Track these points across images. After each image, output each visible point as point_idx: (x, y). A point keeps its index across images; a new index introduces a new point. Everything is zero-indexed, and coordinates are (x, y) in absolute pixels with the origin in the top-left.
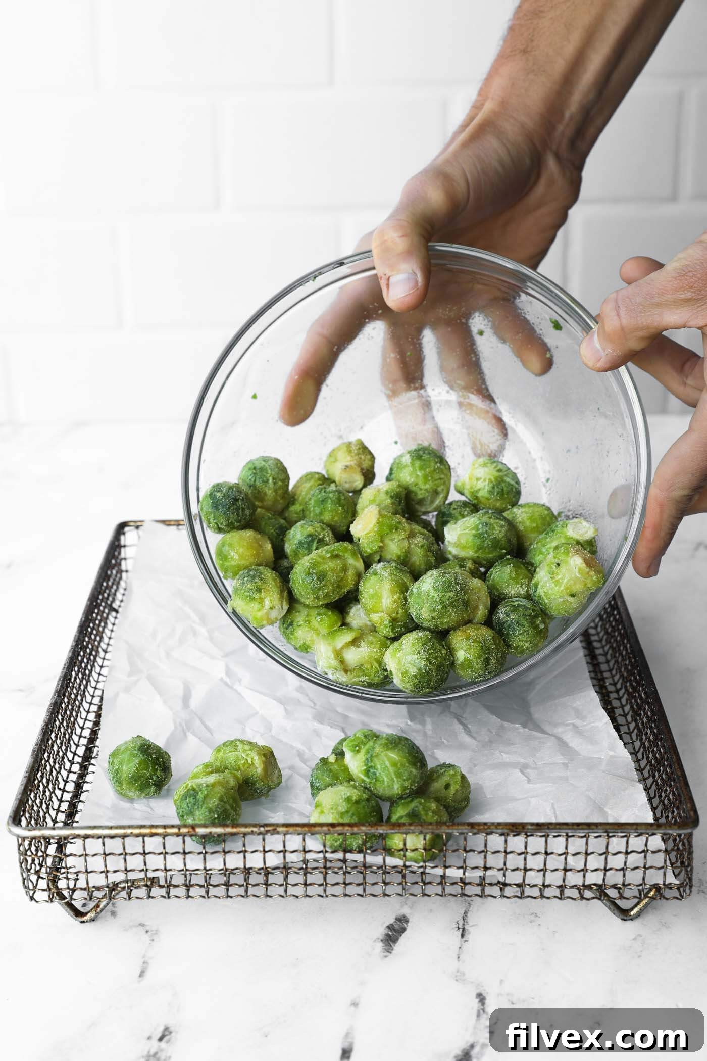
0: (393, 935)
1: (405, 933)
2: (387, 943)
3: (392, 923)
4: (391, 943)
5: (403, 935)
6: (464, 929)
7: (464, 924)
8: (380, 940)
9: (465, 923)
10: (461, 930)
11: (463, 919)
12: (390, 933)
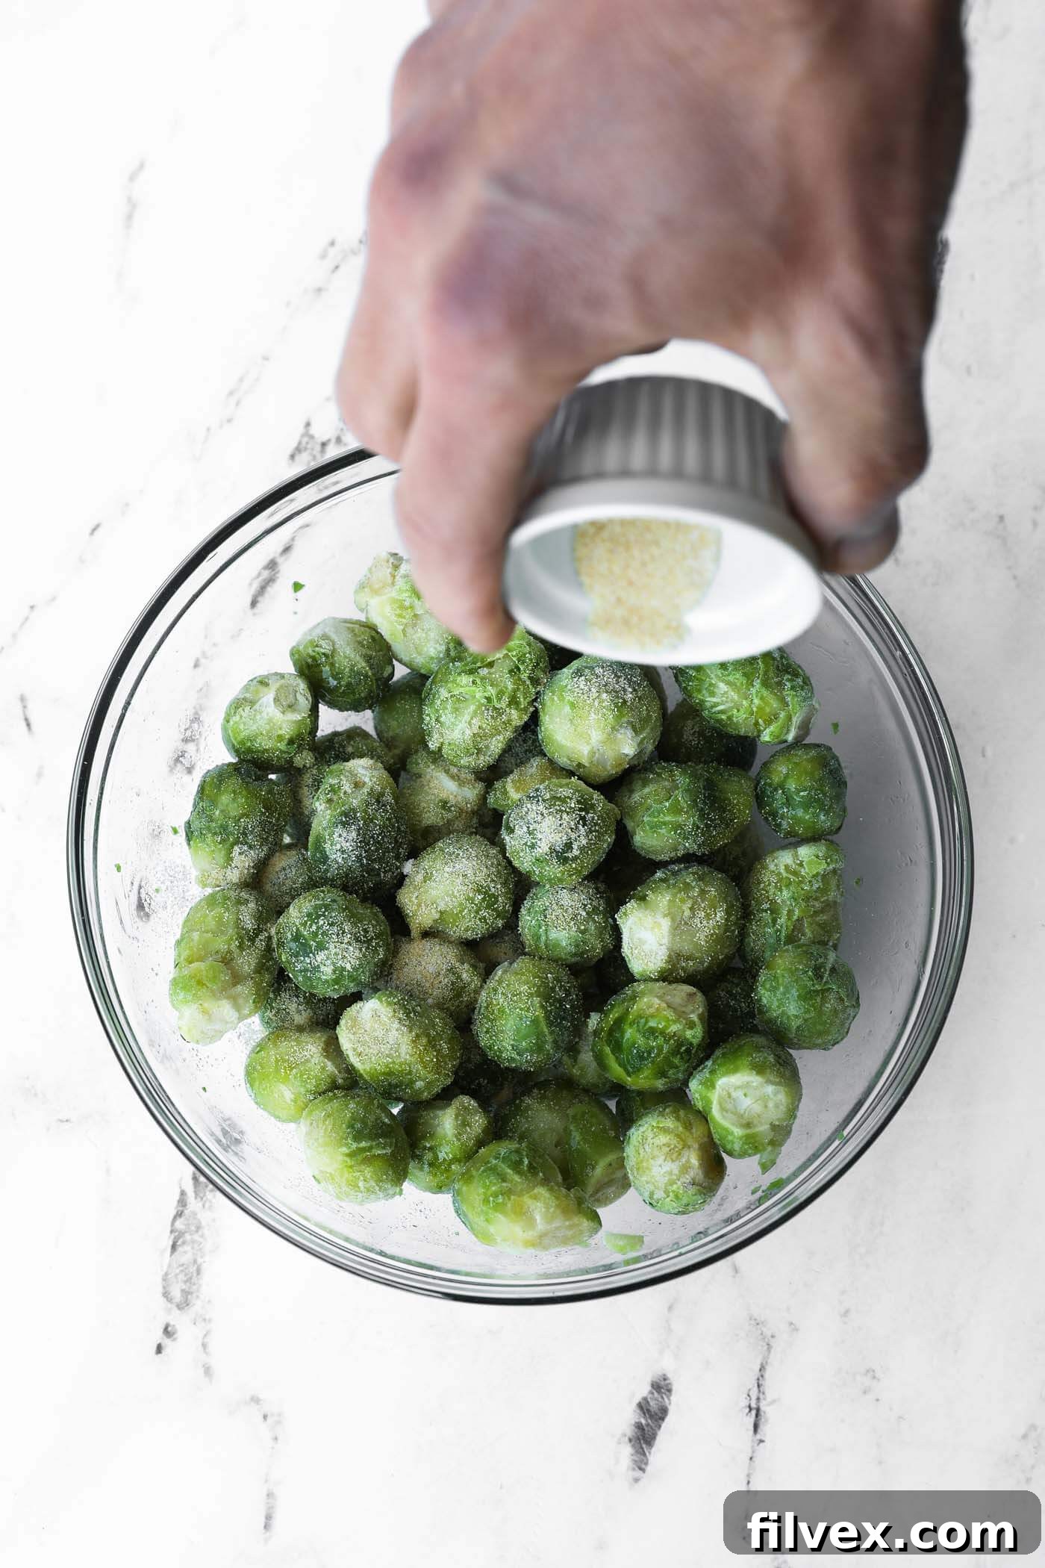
0: (648, 1425)
1: (667, 1420)
2: (638, 1446)
3: (645, 1395)
4: (644, 1446)
5: (664, 1425)
6: (758, 1410)
7: (758, 1399)
8: (627, 1439)
9: (761, 1396)
10: (754, 1412)
11: (759, 1386)
12: (643, 1421)
